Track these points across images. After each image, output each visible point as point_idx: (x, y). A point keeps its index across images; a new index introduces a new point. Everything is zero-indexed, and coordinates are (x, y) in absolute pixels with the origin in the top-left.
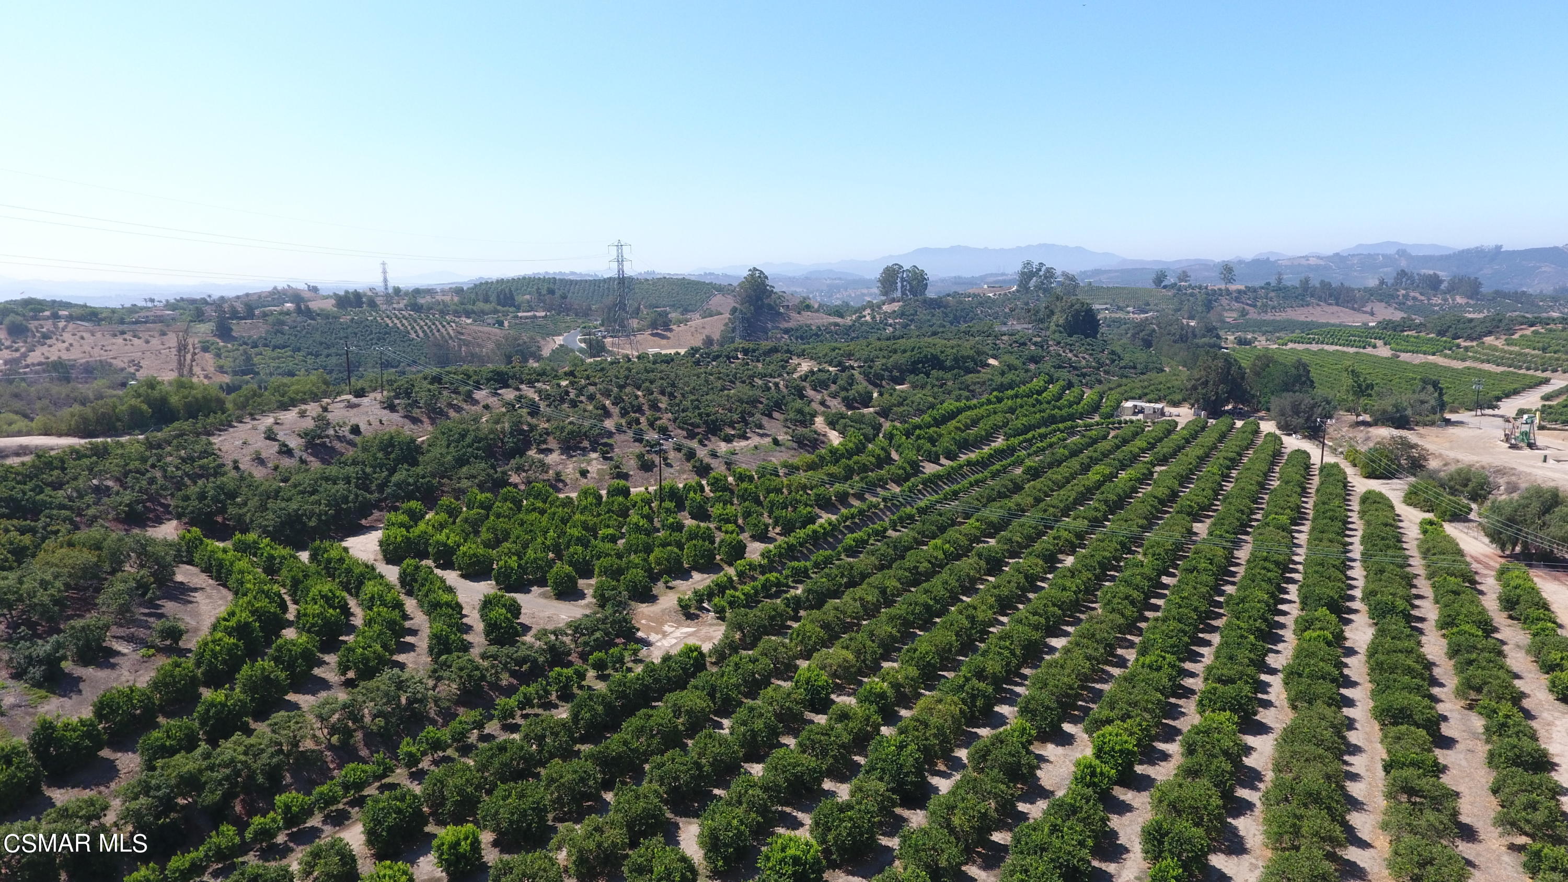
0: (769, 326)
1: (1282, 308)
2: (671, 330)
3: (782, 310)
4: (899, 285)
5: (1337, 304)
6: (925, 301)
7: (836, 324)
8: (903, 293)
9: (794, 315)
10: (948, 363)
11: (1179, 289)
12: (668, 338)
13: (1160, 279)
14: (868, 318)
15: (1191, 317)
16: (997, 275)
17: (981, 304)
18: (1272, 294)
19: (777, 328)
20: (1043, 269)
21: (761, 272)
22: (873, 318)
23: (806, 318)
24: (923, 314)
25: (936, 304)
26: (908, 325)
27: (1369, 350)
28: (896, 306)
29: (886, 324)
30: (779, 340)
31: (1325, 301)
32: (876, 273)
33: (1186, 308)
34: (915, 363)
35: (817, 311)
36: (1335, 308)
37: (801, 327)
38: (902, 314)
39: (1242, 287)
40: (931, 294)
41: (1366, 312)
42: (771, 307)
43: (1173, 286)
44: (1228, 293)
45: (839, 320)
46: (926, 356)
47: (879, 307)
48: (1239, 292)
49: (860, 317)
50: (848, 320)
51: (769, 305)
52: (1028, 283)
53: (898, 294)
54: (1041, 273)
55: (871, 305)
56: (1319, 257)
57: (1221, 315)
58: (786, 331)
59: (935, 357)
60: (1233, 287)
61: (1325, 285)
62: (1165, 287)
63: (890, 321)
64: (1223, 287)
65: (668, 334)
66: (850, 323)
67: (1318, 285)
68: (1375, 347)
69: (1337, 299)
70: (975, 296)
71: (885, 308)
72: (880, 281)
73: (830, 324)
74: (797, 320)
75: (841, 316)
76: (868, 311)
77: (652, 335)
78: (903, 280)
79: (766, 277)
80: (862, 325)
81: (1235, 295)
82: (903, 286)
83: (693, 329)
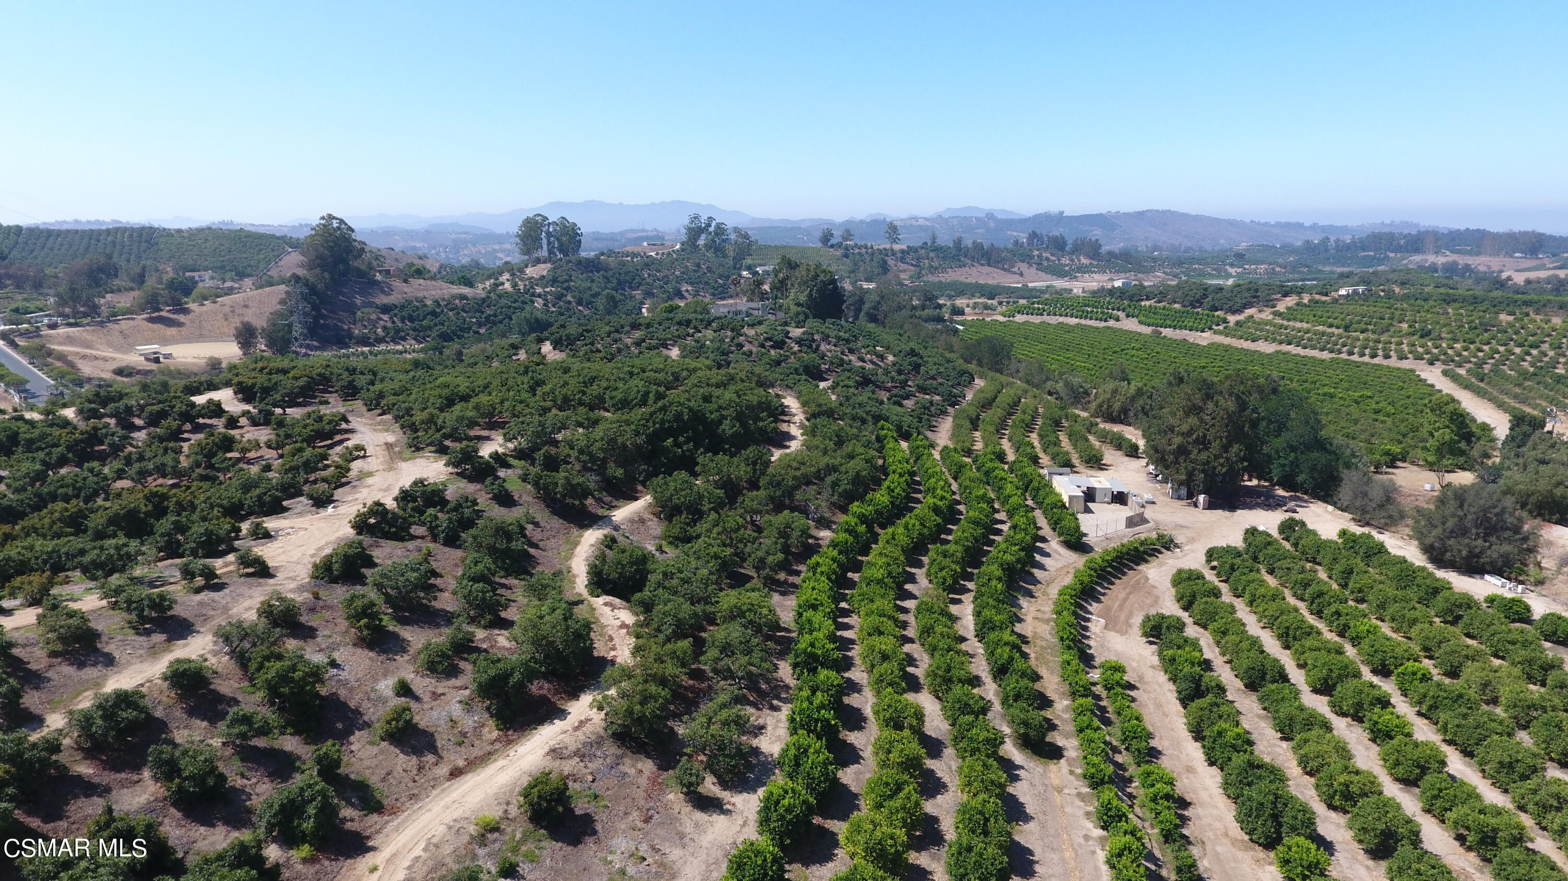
0: (358, 301)
1: (944, 270)
2: (186, 311)
3: (379, 277)
4: (545, 241)
5: (989, 265)
6: (579, 262)
7: (463, 297)
8: (551, 252)
9: (397, 284)
10: (727, 428)
11: (846, 249)
12: (180, 324)
13: (826, 238)
14: (507, 286)
15: (868, 280)
16: (636, 231)
17: (647, 265)
18: (932, 254)
19: (371, 305)
20: (713, 224)
21: (342, 221)
22: (515, 286)
23: (417, 289)
24: (580, 281)
25: (591, 266)
26: (563, 295)
27: (1111, 323)
28: (543, 270)
29: (533, 295)
30: (374, 324)
31: (978, 262)
32: (514, 227)
33: (862, 269)
34: (657, 437)
35: (433, 278)
36: (987, 269)
37: (410, 302)
38: (554, 281)
39: (904, 247)
40: (586, 253)
41: (1015, 273)
42: (361, 274)
43: (840, 245)
44: (894, 253)
45: (466, 291)
46: (678, 416)
47: (521, 271)
48: (903, 252)
49: (497, 285)
50: (480, 290)
51: (358, 270)
52: (696, 240)
53: (544, 253)
54: (711, 229)
55: (508, 267)
56: (925, 218)
57: (897, 276)
58: (386, 309)
59: (697, 417)
60: (897, 247)
61: (978, 247)
62: (832, 246)
63: (539, 290)
64: (888, 246)
65: (181, 318)
66: (483, 295)
67: (970, 245)
68: (1118, 320)
69: (989, 260)
70: (634, 255)
71: (529, 271)
72: (518, 236)
73: (454, 297)
74: (401, 292)
75: (469, 283)
76: (506, 276)
77: (151, 320)
78: (549, 234)
79: (353, 230)
80: (500, 296)
81: (899, 255)
82: (549, 243)
83: (227, 309)
